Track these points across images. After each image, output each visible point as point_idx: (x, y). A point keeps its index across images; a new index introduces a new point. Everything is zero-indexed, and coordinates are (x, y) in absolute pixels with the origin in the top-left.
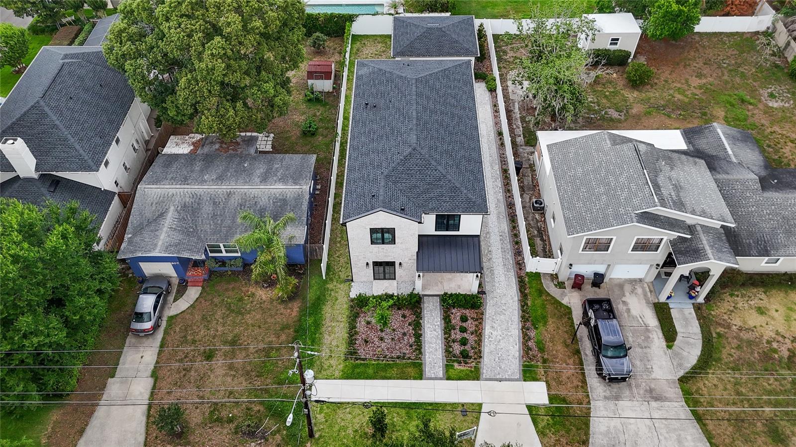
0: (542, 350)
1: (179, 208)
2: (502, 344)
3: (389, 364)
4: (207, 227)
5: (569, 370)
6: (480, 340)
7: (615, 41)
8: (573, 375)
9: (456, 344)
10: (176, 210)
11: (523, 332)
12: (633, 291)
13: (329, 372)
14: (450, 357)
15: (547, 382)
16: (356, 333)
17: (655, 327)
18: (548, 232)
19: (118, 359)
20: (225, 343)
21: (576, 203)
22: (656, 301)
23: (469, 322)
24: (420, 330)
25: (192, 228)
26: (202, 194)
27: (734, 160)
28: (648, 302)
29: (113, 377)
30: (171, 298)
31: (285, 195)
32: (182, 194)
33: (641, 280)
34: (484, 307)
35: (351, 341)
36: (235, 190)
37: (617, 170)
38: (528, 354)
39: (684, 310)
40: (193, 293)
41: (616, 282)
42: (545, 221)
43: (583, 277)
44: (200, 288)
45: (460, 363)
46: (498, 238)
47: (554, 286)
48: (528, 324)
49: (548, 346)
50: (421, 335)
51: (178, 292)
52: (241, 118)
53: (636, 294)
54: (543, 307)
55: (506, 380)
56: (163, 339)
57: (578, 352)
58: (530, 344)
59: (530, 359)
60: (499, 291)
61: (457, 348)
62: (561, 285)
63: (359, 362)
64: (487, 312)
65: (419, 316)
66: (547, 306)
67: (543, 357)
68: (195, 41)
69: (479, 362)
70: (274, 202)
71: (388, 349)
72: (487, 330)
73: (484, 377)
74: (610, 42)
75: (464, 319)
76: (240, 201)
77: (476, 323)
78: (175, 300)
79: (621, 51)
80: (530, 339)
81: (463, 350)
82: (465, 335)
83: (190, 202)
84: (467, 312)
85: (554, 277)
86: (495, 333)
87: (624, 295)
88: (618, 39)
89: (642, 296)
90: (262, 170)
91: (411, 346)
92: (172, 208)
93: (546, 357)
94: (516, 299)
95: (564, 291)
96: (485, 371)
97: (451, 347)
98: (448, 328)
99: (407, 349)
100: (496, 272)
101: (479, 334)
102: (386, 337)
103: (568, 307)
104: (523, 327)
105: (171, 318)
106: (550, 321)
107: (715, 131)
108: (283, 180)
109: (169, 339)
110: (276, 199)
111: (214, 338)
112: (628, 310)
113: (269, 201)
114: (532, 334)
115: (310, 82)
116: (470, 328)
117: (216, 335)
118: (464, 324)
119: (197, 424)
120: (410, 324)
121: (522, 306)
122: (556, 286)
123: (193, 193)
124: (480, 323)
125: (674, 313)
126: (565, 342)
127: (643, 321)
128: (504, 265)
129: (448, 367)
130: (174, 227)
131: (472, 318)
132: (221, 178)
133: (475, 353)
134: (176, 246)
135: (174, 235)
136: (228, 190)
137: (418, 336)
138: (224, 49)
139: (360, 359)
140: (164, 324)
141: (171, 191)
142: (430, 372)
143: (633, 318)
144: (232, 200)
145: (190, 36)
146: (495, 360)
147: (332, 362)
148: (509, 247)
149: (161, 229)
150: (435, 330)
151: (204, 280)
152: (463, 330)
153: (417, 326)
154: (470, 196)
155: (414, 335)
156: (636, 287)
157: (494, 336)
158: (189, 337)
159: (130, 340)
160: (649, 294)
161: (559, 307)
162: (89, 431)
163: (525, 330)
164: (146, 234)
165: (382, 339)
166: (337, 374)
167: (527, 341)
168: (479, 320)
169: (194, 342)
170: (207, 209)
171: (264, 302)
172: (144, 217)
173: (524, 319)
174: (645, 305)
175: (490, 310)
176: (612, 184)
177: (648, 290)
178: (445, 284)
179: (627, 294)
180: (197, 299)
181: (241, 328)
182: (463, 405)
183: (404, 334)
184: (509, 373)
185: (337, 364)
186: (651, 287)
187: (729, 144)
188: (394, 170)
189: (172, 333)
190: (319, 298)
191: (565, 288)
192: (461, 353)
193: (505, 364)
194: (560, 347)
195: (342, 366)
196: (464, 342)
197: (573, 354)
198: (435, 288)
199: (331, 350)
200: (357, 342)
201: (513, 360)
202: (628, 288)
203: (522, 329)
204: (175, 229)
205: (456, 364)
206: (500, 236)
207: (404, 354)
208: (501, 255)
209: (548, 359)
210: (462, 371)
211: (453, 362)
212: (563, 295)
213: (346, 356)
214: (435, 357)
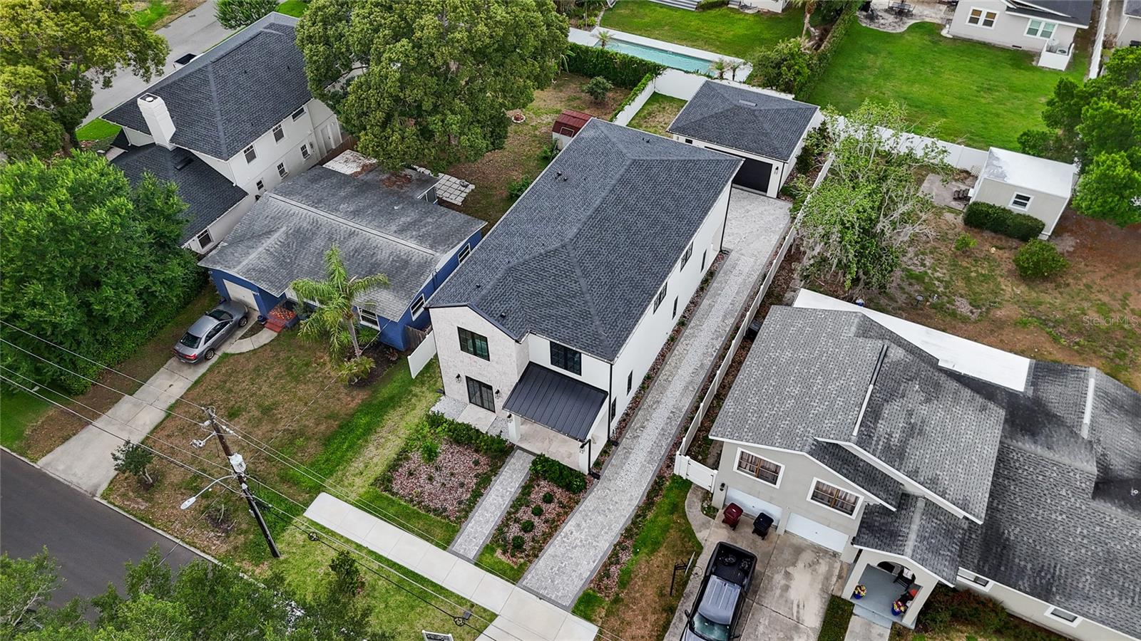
0: (623, 584)
1: (290, 231)
2: (576, 553)
3: (418, 513)
4: (306, 264)
5: (642, 629)
6: (550, 535)
7: (1022, 200)
8: (643, 637)
9: (516, 525)
10: (287, 233)
11: (615, 549)
12: (811, 565)
13: (344, 491)
14: (499, 539)
15: (601, 629)
16: (407, 459)
17: (811, 628)
19: (149, 377)
20: (259, 406)
22: (839, 594)
23: (552, 505)
24: (485, 488)
25: (290, 258)
26: (323, 224)
27: (1085, 433)
28: (824, 590)
29: (131, 395)
30: (240, 333)
31: (410, 257)
32: (303, 216)
33: (835, 555)
34: (585, 495)
35: (395, 466)
36: (361, 232)
38: (601, 580)
39: (874, 625)
40: (266, 336)
41: (794, 541)
43: (740, 511)
44: (276, 334)
45: (504, 553)
46: (667, 415)
47: (699, 508)
48: (628, 543)
49: (636, 583)
50: (482, 495)
51: (252, 328)
52: (408, 148)
53: (815, 570)
54: (666, 529)
55: (550, 601)
56: (204, 375)
57: (671, 610)
58: (613, 569)
59: (600, 588)
60: (619, 483)
61: (514, 531)
62: (710, 511)
63: (386, 494)
64: (585, 503)
65: (495, 470)
66: (671, 531)
67: (617, 595)
68: (379, 37)
69: (531, 562)
70: (393, 260)
71: (430, 494)
72: (570, 526)
73: (524, 583)
74: (1013, 198)
75: (548, 499)
76: (358, 246)
77: (561, 510)
78: (243, 337)
79: (1029, 218)
80: (617, 562)
81: (519, 537)
82: (536, 520)
83: (306, 228)
84: (558, 492)
85: (707, 495)
86: (576, 534)
87: (794, 564)
88: (1028, 199)
89: (821, 577)
90: (409, 219)
91: (460, 503)
92: (284, 228)
93: (622, 595)
94: (636, 503)
95: (709, 521)
96: (530, 578)
97: (508, 526)
98: (521, 501)
99: (453, 505)
100: (632, 457)
101: (554, 526)
102: (438, 479)
103: (700, 544)
104: (619, 543)
105: (226, 355)
106: (663, 551)
107: (1084, 381)
108: (421, 239)
109: (209, 377)
110: (399, 257)
111: (251, 396)
112: (786, 588)
113: (389, 257)
114: (625, 557)
115: (555, 135)
116: (550, 513)
117: (255, 394)
118: (544, 506)
119: (172, 484)
120: (475, 476)
121: (637, 516)
122: (703, 509)
123: (315, 220)
124: (567, 514)
125: (855, 624)
126: (661, 589)
127: (798, 612)
128: (651, 453)
129: (488, 549)
130: (271, 250)
131: (560, 502)
132: (356, 214)
133: (533, 548)
134: (260, 272)
135: (265, 259)
136: (353, 229)
137: (477, 495)
138: (407, 56)
139: (390, 491)
140: (215, 359)
141: (294, 210)
142: (461, 545)
143: (786, 601)
144: (350, 242)
145: (376, 31)
146: (552, 569)
147: (358, 481)
148: (673, 431)
149: (256, 248)
150: (502, 497)
151: (285, 327)
152: (538, 512)
153: (485, 481)
154: (601, 331)
155: (473, 491)
156: (821, 561)
157: (572, 538)
158: (228, 384)
159: (173, 362)
160: (834, 579)
161: (687, 539)
162: (73, 442)
163: (619, 547)
164: (240, 249)
165: (431, 479)
166: (353, 497)
167: (612, 563)
168: (567, 509)
169: (230, 391)
170: (319, 242)
171: (330, 377)
172: (251, 228)
173: (628, 533)
174: (818, 591)
175: (590, 502)
177: (837, 572)
178: (555, 444)
179: (800, 565)
180: (265, 345)
181: (286, 398)
182: (472, 605)
183: (462, 485)
184: (560, 594)
185: (361, 485)
186: (845, 570)
187: (1095, 408)
188: (524, 263)
189: (216, 372)
190: (392, 398)
191: (714, 517)
192: (515, 538)
193: (563, 579)
194: (650, 592)
195: (364, 490)
196: (528, 527)
197: (663, 610)
198: (537, 444)
199: (366, 466)
200: (400, 470)
201: (576, 580)
202: (807, 556)
203: (615, 546)
204: (271, 253)
205: (499, 551)
206: (672, 412)
207: (445, 510)
208: (655, 437)
209: (622, 600)
210: (501, 562)
211: (499, 546)
212: (705, 526)
213: (376, 480)
214: (479, 529)
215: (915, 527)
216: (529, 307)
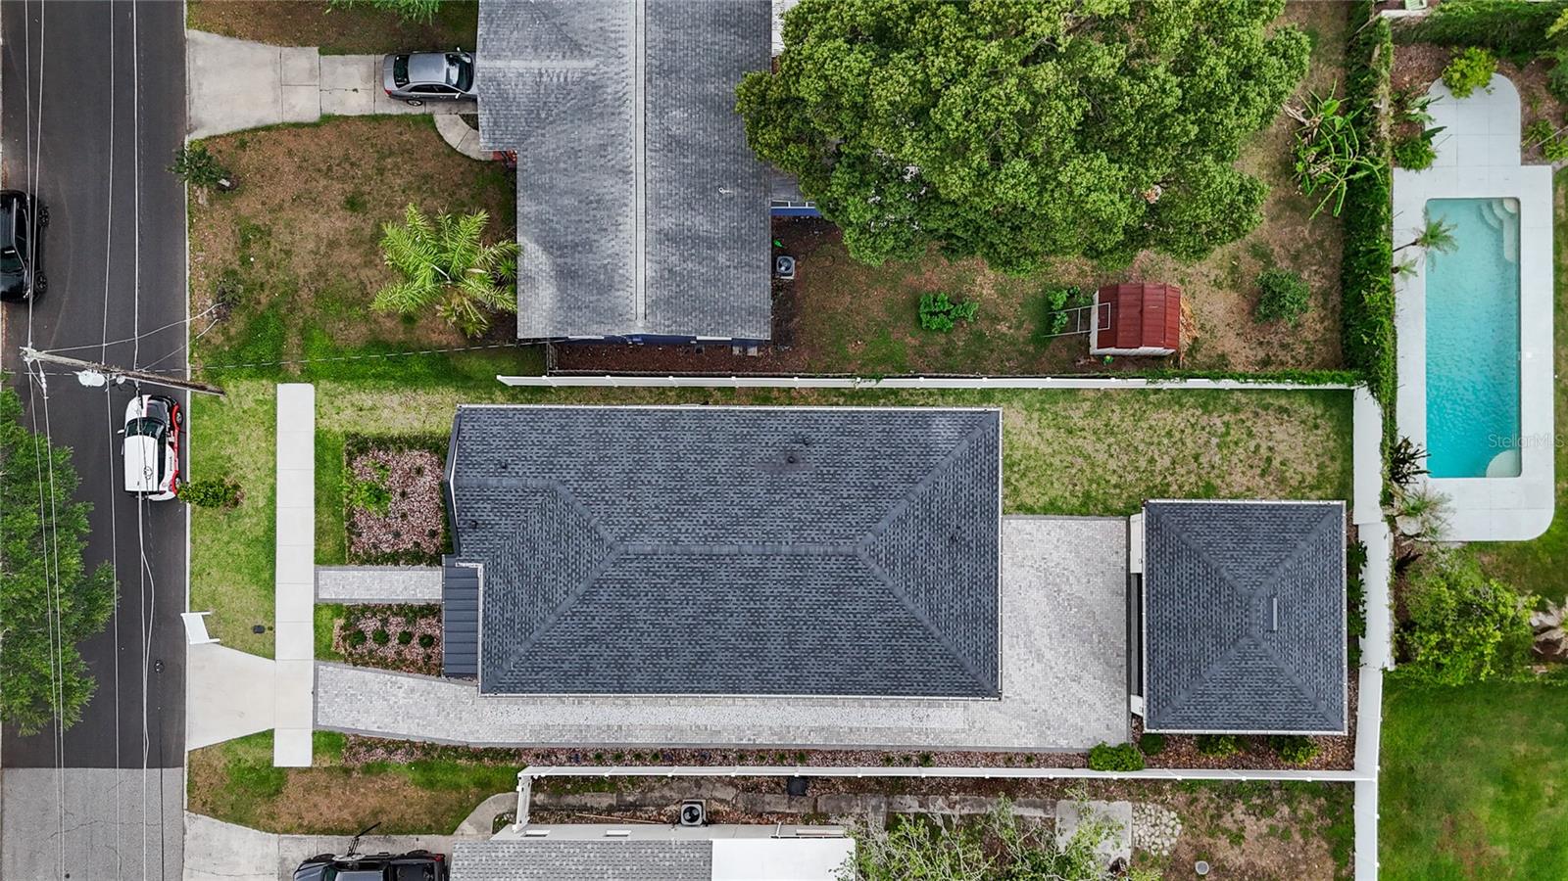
0: (368, 769)
1: (591, 78)
2: (379, 704)
3: (341, 508)
4: (550, 143)
5: (328, 809)
6: (386, 667)
8: (321, 814)
9: (379, 624)
10: (587, 74)
11: (404, 742)
13: (327, 408)
14: (353, 614)
15: (310, 769)
16: (400, 450)
18: (630, 823)
19: (352, 52)
23: (422, 650)
24: (405, 563)
25: (548, 115)
26: (623, 116)
29: (321, 53)
31: (621, 286)
32: (623, 75)
35: (384, 443)
36: (633, 182)
38: (360, 745)
42: (657, 821)
44: (490, 157)
45: (343, 628)
46: (612, 722)
47: (500, 813)
48: (418, 754)
49: (376, 782)
50: (397, 563)
54: (454, 786)
55: (315, 703)
56: (390, 117)
58: (380, 751)
59: (352, 748)
60: (487, 709)
61: (370, 625)
62: (500, 827)
63: (345, 458)
66: (454, 793)
67: (353, 769)
69: (346, 661)
70: (605, 266)
72: (407, 681)
73: (321, 667)
75: (427, 641)
76: (607, 197)
77: (420, 663)
80: (390, 753)
81: (367, 637)
82: (395, 641)
83: (605, 96)
86: (401, 693)
90: (706, 227)
91: (375, 546)
93: (355, 774)
94: (471, 740)
95: (487, 829)
96: (332, 671)
97: (374, 615)
98: (411, 612)
99: (369, 539)
101: (398, 664)
103: (455, 829)
104: (412, 744)
105: (430, 120)
106: (426, 794)
109: (388, 127)
110: (613, 270)
111: (386, 205)
113: (609, 256)
114: (398, 758)
116: (411, 652)
118: (415, 641)
120: (417, 544)
121: (455, 749)
122: (501, 817)
123: (624, 99)
124: (420, 670)
126: (382, 811)
128: (547, 727)
129: (338, 609)
130: (545, 79)
131: (429, 656)
132: (672, 145)
133: (361, 656)
135: (524, 84)
137: (394, 559)
139: (351, 460)
140: (418, 108)
141: (629, 52)
142: (329, 577)
144: (609, 181)
146: (349, 687)
147: (348, 413)
148: (591, 741)
149: (537, 57)
150: (405, 589)
152: (405, 638)
153: (416, 557)
155: (397, 551)
157: (395, 690)
158: (390, 160)
159: (389, 61)
161: (453, 814)
163: (409, 746)
164: (530, 30)
166: (325, 423)
167: (385, 746)
168: (427, 669)
169: (382, 171)
170: (590, 135)
172: (572, 13)
173: (429, 748)
180: (468, 157)
182: (271, 629)
183: (397, 535)
184: (327, 710)
185: (342, 422)
189: (399, 130)
190: (467, 378)
192: (363, 631)
193: (344, 705)
194: (373, 801)
195: (337, 429)
196: (382, 638)
197: (361, 823)
199: (371, 409)
200: (381, 453)
201: (350, 718)
203: (408, 741)
204: (539, 83)
205: (342, 622)
206: (620, 727)
207: (359, 535)
208: (571, 722)
209: (350, 776)
210: (330, 630)
211: (348, 619)
212: (480, 827)
213: (356, 435)
214: (355, 586)
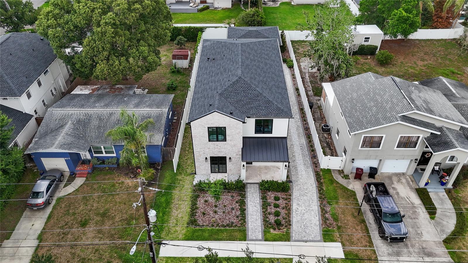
0: (336, 219)
1: (75, 122)
2: (306, 216)
3: (221, 230)
4: (93, 134)
5: (358, 234)
6: (289, 213)
7: (367, 39)
8: (362, 237)
9: (271, 215)
10: (73, 123)
11: (321, 208)
12: (399, 181)
13: (174, 236)
14: (267, 225)
15: (342, 243)
16: (197, 208)
17: (419, 204)
18: (334, 144)
19: (15, 227)
20: (97, 214)
21: (355, 113)
22: (417, 187)
23: (281, 201)
24: (245, 206)
25: (82, 134)
26: (92, 114)
27: (458, 95)
28: (411, 188)
29: (8, 239)
30: (62, 185)
31: (150, 115)
32: (78, 114)
33: (403, 174)
34: (291, 191)
35: (193, 213)
36: (115, 112)
37: (381, 92)
38: (326, 222)
39: (439, 193)
40: (79, 182)
41: (386, 175)
42: (331, 138)
43: (362, 170)
44: (85, 178)
45: (275, 229)
46: (299, 148)
47: (341, 177)
48: (325, 202)
49: (341, 217)
50: (245, 209)
51: (68, 181)
52: (124, 67)
53: (402, 183)
54: (335, 191)
55: (310, 241)
56: (51, 212)
57: (363, 221)
58: (327, 216)
59: (328, 226)
60: (301, 181)
61: (272, 219)
62: (346, 177)
63: (198, 228)
64: (294, 194)
65: (244, 196)
66: (337, 190)
67: (337, 225)
68: (96, 14)
69: (290, 228)
71: (220, 219)
72: (294, 206)
73: (293, 239)
74: (364, 40)
75: (277, 199)
76: (118, 118)
77: (286, 201)
78: (65, 186)
79: (371, 45)
80: (326, 212)
81: (277, 220)
82: (278, 209)
83: (83, 119)
84: (279, 194)
85: (341, 172)
86: (300, 208)
87: (393, 184)
88: (369, 38)
89: (406, 184)
90: (136, 102)
91: (238, 217)
92: (70, 122)
93: (339, 224)
94: (314, 186)
95: (349, 181)
96: (294, 235)
97: (267, 218)
98: (265, 205)
99: (235, 220)
100: (299, 169)
101: (288, 209)
102: (219, 211)
103: (352, 191)
105: (59, 199)
106: (341, 200)
108: (150, 106)
109: (55, 212)
110: (144, 117)
111: (90, 211)
112: (398, 193)
114: (328, 209)
115: (174, 61)
116: (282, 205)
117: (91, 209)
118: (277, 202)
121: (319, 191)
122: (343, 177)
123: (86, 113)
124: (289, 202)
125: (432, 195)
126: (353, 215)
127: (409, 200)
128: (305, 164)
129: (265, 232)
130: (69, 133)
131: (283, 198)
132: (107, 106)
133: (286, 222)
134: (69, 145)
135: (68, 138)
136: (111, 112)
137: (243, 211)
138: (114, 20)
139: (199, 225)
140: (54, 202)
141: (71, 112)
142: (251, 235)
143: (402, 198)
144: (113, 118)
145: (93, 11)
146: (301, 227)
147: (178, 229)
148: (307, 153)
149: (60, 135)
150: (255, 206)
151: (88, 173)
152: (277, 206)
153: (242, 204)
154: (279, 106)
155: (240, 209)
156: (401, 178)
157: (299, 211)
158: (71, 211)
159: (27, 213)
160: (411, 183)
161: (346, 191)
163: (322, 206)
164: (48, 139)
165: (216, 212)
166: (180, 236)
167: (324, 214)
168: (289, 199)
169: (74, 214)
170: (95, 123)
171: (130, 187)
172: (49, 127)
173: (321, 199)
174: (409, 190)
175: (295, 193)
176: (379, 100)
177: (410, 180)
178: (263, 176)
179: (395, 183)
180: (81, 185)
181: (111, 205)
182: (278, 260)
183: (233, 209)
184: (313, 236)
185: (182, 229)
186: (412, 178)
187: (453, 88)
188: (225, 90)
189: (59, 208)
190: (170, 185)
191: (349, 179)
192: (275, 222)
193: (309, 230)
194: (350, 218)
195: (185, 231)
196: (277, 214)
197: (360, 222)
198: (254, 178)
199: (177, 221)
200: (197, 214)
201: (315, 227)
202: (395, 179)
203: (320, 206)
204: (70, 135)
205: (272, 230)
206: (301, 146)
207: (232, 223)
208: (302, 158)
209: (341, 226)
210: (276, 235)
211: (270, 228)
212: (349, 183)
213: (188, 224)
214: (255, 225)
215: (451, 137)
216: (240, 107)
